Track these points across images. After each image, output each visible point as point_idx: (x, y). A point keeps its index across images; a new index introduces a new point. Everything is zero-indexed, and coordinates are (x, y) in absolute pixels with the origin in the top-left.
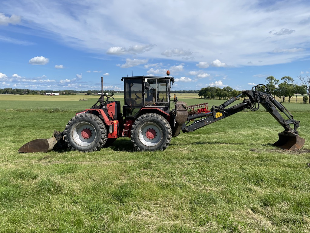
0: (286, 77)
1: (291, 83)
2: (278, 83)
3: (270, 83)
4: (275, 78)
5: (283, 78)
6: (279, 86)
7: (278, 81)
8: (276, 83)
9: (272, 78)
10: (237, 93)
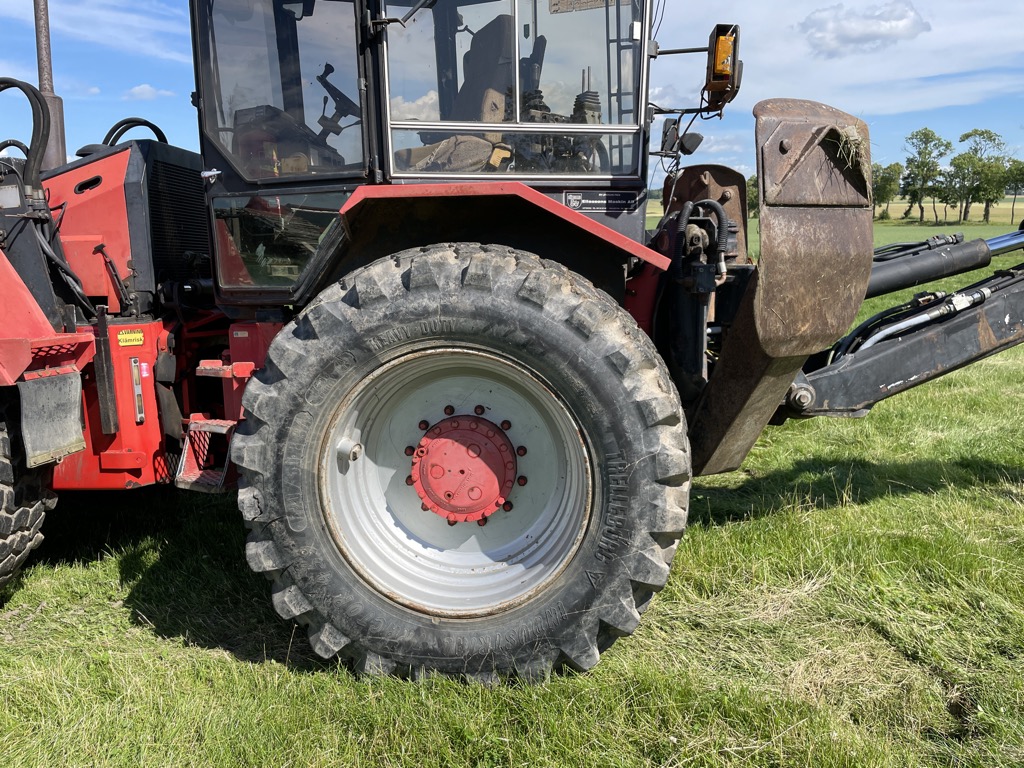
0: (976, 131)
1: (996, 153)
2: (948, 152)
3: (920, 153)
4: (937, 135)
5: (967, 136)
6: (951, 164)
7: (948, 146)
8: (941, 155)
9: (926, 137)
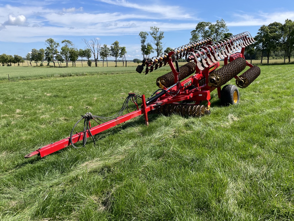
0: (66, 40)
1: (72, 47)
2: (59, 46)
3: (50, 46)
4: (54, 41)
5: (63, 42)
6: (62, 50)
8: (56, 47)
9: (51, 41)
10: (7, 58)
